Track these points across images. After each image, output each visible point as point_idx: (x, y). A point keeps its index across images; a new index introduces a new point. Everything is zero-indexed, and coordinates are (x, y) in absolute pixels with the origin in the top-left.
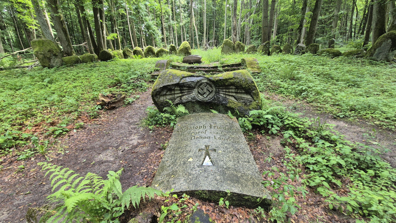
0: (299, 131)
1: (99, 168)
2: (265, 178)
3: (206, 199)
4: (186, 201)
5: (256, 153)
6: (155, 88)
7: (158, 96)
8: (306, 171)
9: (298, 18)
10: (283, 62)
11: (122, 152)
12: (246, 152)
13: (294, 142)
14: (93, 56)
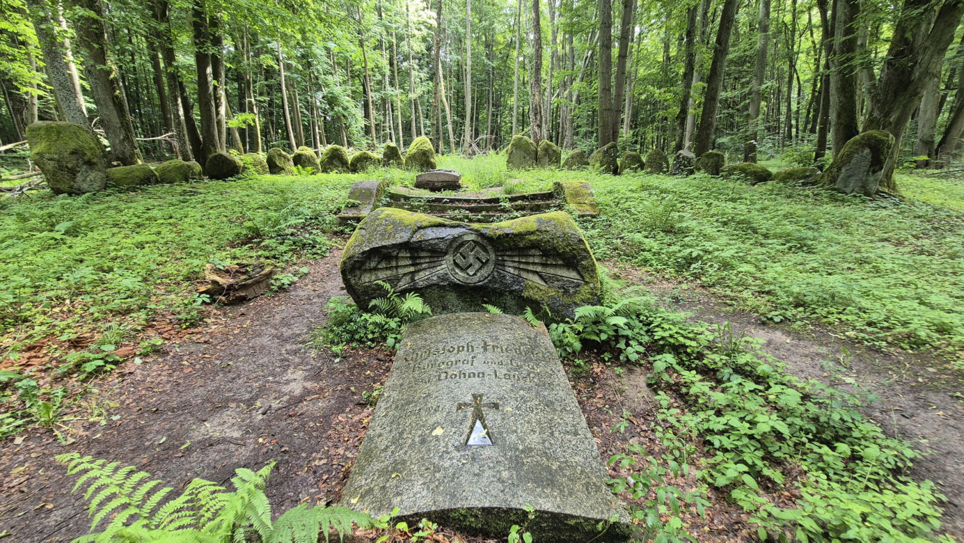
0: (688, 355)
1: (200, 459)
2: (614, 469)
3: (476, 529)
4: (427, 538)
5: (593, 408)
6: (351, 253)
7: (358, 272)
8: (706, 449)
9: (676, 94)
10: (647, 192)
11: (264, 414)
12: (568, 409)
13: (677, 381)
14: (189, 166)
